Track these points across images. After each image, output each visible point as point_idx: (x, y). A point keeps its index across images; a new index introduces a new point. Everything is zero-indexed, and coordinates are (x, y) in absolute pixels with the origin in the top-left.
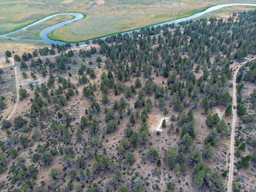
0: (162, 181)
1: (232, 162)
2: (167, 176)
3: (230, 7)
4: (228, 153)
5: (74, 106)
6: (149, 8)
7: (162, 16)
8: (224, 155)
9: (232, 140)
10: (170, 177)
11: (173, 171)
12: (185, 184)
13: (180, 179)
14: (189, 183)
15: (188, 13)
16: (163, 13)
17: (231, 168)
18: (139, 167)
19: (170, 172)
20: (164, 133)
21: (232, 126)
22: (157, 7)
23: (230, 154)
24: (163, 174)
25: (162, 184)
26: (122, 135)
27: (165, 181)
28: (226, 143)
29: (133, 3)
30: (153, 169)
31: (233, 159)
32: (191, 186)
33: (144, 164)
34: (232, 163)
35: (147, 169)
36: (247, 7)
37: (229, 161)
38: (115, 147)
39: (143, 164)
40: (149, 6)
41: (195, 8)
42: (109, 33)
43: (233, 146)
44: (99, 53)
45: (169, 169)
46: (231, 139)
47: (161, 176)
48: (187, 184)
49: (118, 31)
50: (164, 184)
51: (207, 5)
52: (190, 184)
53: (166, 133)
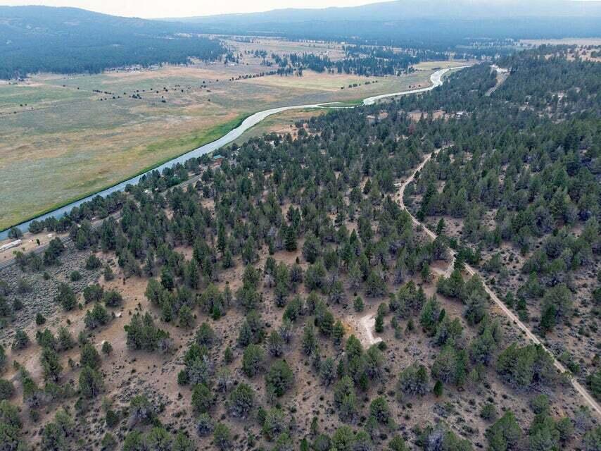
0: (467, 417)
1: (527, 331)
2: (466, 405)
3: (279, 114)
4: (511, 322)
5: (128, 384)
6: (118, 133)
7: (162, 146)
8: (509, 327)
9: (498, 304)
10: (472, 403)
11: (467, 390)
12: (502, 398)
13: (488, 395)
14: (505, 393)
15: (213, 133)
16: (161, 140)
17: (535, 339)
18: (407, 418)
19: (464, 395)
20: (391, 341)
22: (136, 129)
23: (515, 323)
24: (456, 404)
25: (471, 421)
26: (313, 385)
27: (471, 412)
28: (495, 310)
29: (71, 128)
30: (433, 405)
31: (526, 328)
32: (512, 397)
33: (411, 407)
34: (529, 333)
35: (423, 413)
36: (307, 110)
37: (524, 333)
38: (322, 411)
39: (408, 409)
40: (118, 130)
41: (219, 122)
42: (56, 201)
43: (508, 310)
44: (77, 250)
45: (457, 392)
46: (496, 301)
47: (457, 409)
48: (505, 397)
49: (80, 192)
50: (474, 419)
51: (238, 115)
52: (508, 395)
53: (394, 339)
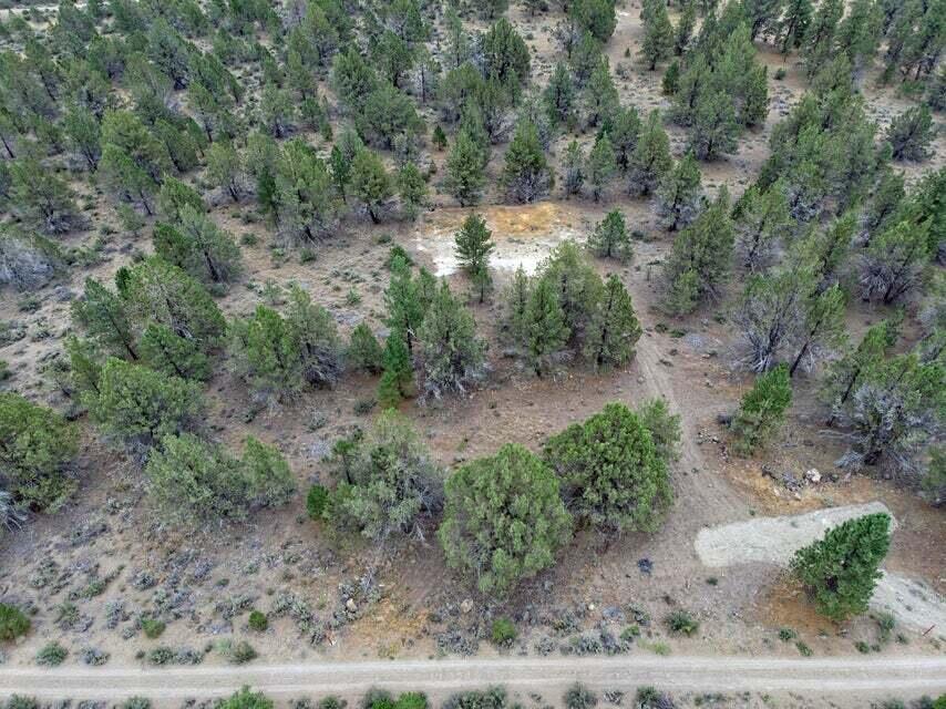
1: (160, 682)
4: (260, 643)
9: (434, 664)
17: (92, 683)
21: (660, 651)
23: (247, 656)
31: (192, 692)
34: (146, 682)
37: (163, 658)
43: (363, 686)
46: (455, 662)
